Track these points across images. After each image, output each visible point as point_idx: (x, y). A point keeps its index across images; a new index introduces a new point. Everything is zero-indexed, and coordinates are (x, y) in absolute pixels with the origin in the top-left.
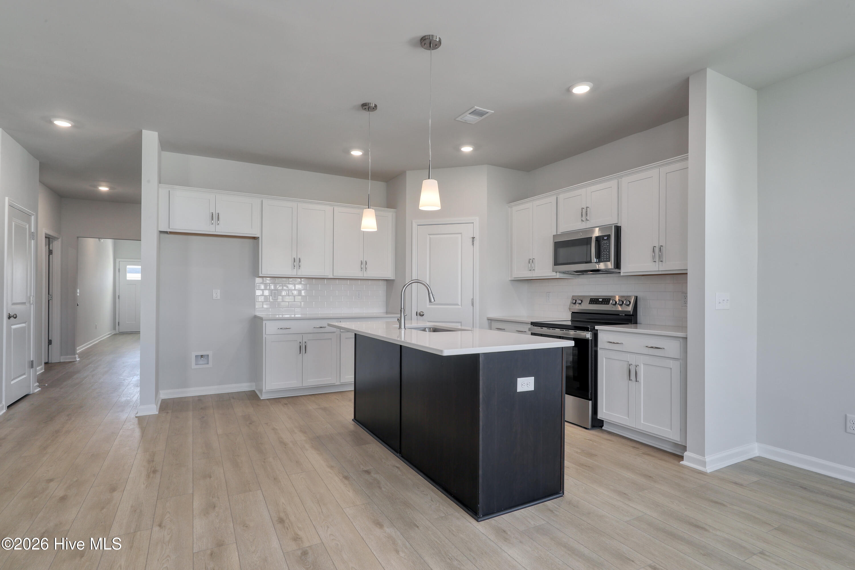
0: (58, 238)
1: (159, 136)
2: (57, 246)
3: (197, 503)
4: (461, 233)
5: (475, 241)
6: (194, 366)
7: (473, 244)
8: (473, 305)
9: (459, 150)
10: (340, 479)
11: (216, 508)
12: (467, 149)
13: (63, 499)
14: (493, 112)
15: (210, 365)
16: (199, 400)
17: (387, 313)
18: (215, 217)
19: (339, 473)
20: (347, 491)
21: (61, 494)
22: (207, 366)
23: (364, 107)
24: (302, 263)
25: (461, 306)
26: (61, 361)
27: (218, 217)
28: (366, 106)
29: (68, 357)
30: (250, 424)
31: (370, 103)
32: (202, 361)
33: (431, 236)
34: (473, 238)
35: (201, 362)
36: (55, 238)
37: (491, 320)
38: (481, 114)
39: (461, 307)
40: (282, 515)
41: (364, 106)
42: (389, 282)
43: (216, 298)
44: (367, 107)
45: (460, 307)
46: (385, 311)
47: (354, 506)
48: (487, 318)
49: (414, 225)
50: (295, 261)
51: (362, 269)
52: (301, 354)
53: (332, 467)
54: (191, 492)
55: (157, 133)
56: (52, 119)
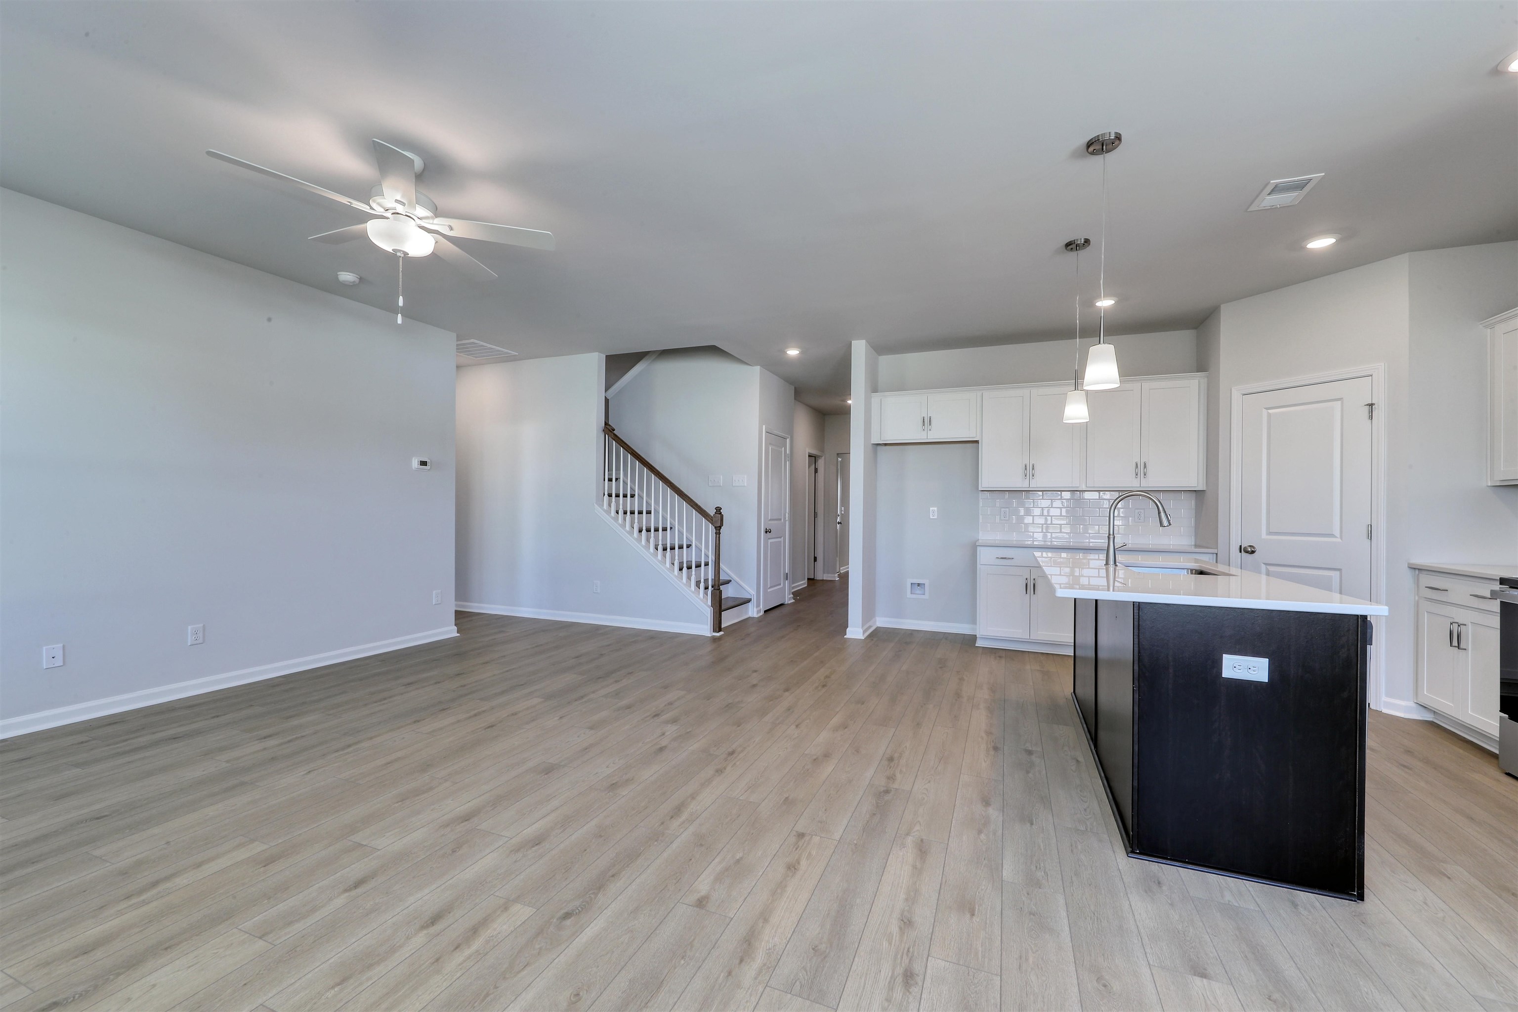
0: (822, 456)
1: (868, 342)
2: (821, 463)
3: (836, 720)
4: (1340, 399)
5: (1376, 410)
6: (909, 595)
7: (1371, 417)
8: (1370, 536)
9: (1304, 248)
10: (987, 747)
11: (846, 730)
12: (1321, 243)
13: (754, 686)
14: (1324, 174)
15: (927, 596)
16: (911, 634)
17: (1196, 546)
18: (926, 422)
19: (993, 741)
20: (983, 761)
21: (755, 683)
22: (923, 597)
23: (1070, 247)
24: (1037, 471)
25: (1342, 539)
26: (824, 579)
27: (930, 421)
28: (1070, 246)
29: (830, 575)
30: (941, 668)
31: (1077, 240)
32: (918, 590)
33: (1270, 411)
34: (1371, 405)
35: (918, 592)
36: (819, 457)
37: (1419, 569)
38: (1300, 186)
39: (1341, 541)
40: (896, 755)
41: (1068, 246)
42: (1198, 494)
43: (933, 517)
44: (1073, 246)
45: (1339, 540)
46: (1193, 543)
47: (977, 776)
48: (1409, 564)
49: (1236, 395)
50: (1026, 469)
51: (1137, 475)
52: (1028, 595)
53: (989, 733)
54: (838, 710)
55: (864, 341)
56: (786, 350)
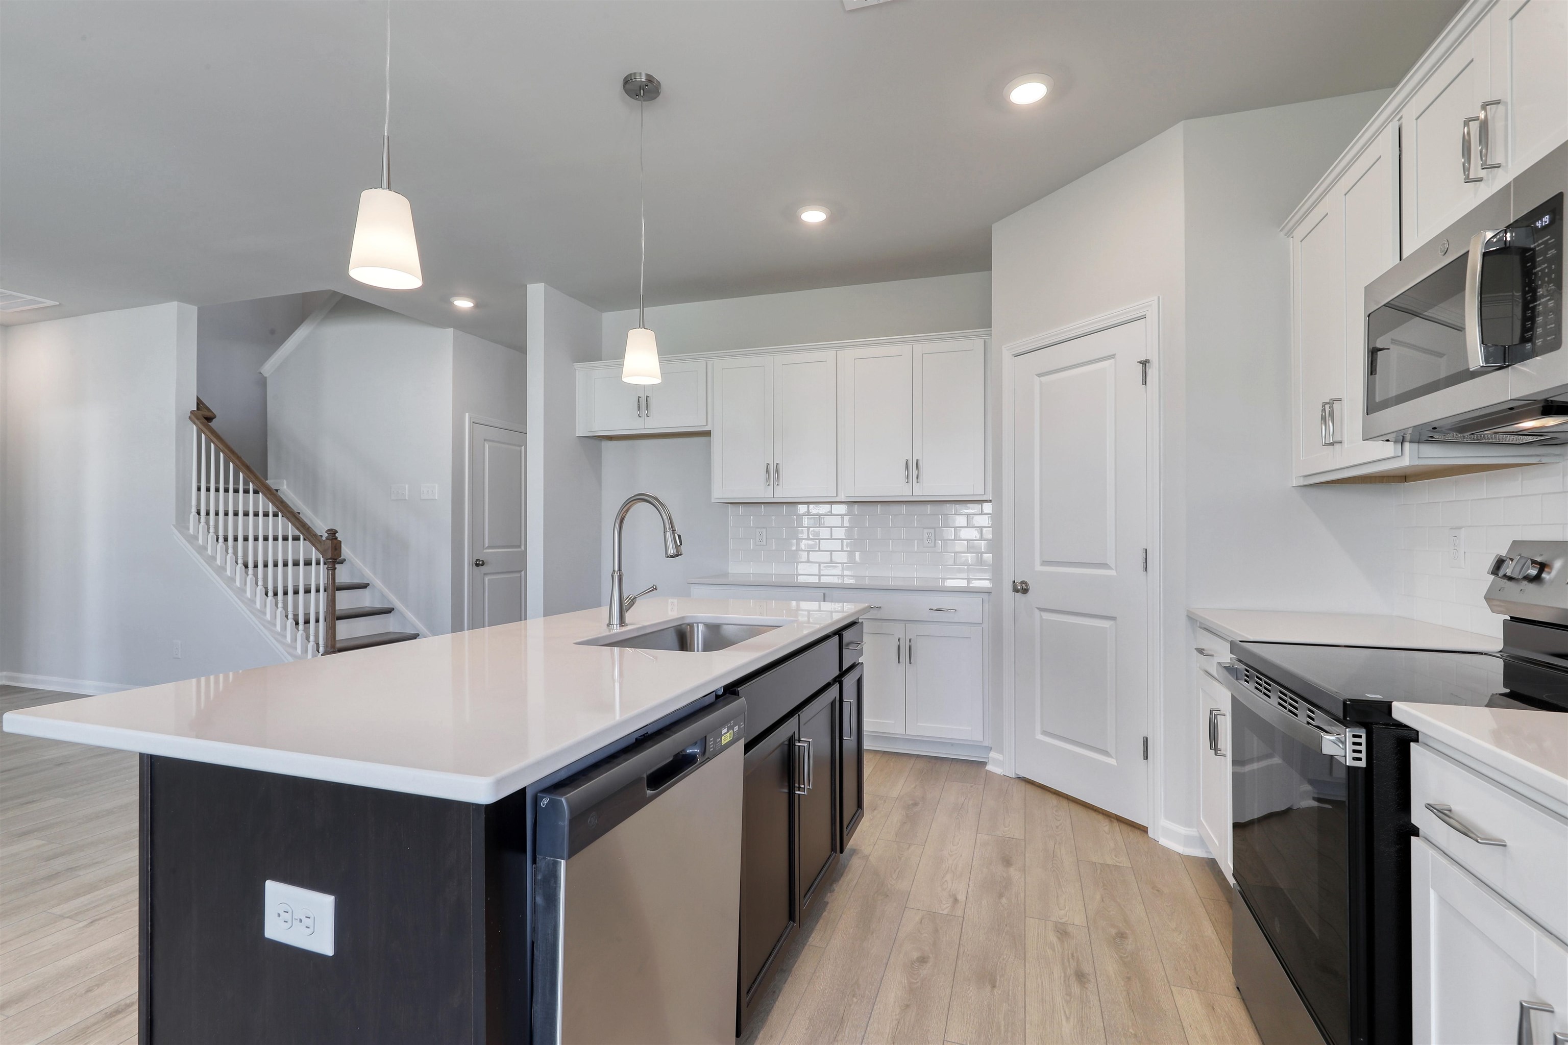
1: (546, 282)
4: (1113, 356)
5: (1150, 371)
7: (1145, 380)
8: (1145, 567)
18: (643, 405)
23: (633, 92)
24: (783, 474)
27: (647, 403)
33: (1043, 379)
34: (1145, 363)
39: (1116, 574)
44: (637, 89)
45: (1114, 571)
48: (1187, 611)
49: (1006, 357)
50: (768, 471)
51: (908, 478)
55: (539, 285)
56: (452, 299)
